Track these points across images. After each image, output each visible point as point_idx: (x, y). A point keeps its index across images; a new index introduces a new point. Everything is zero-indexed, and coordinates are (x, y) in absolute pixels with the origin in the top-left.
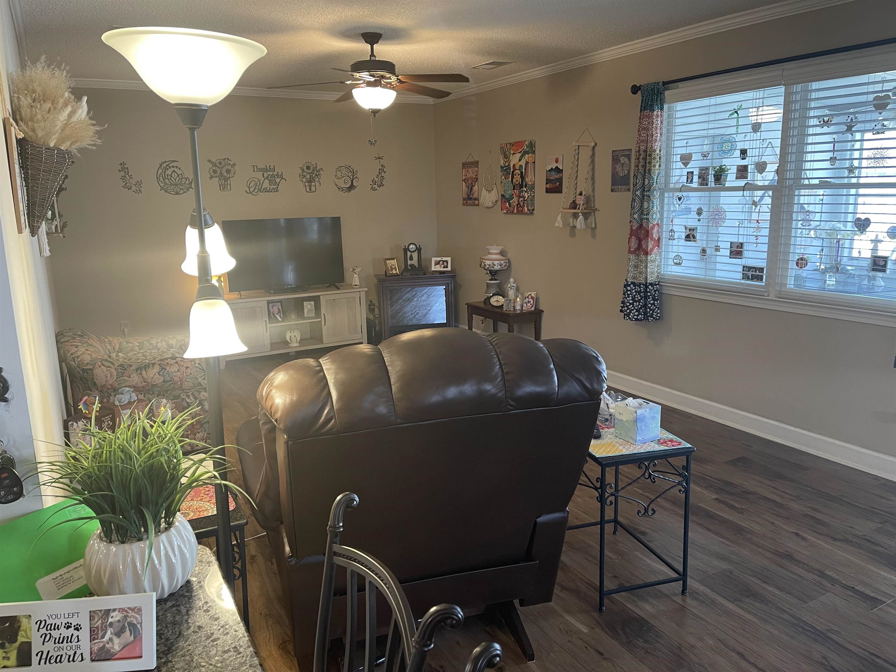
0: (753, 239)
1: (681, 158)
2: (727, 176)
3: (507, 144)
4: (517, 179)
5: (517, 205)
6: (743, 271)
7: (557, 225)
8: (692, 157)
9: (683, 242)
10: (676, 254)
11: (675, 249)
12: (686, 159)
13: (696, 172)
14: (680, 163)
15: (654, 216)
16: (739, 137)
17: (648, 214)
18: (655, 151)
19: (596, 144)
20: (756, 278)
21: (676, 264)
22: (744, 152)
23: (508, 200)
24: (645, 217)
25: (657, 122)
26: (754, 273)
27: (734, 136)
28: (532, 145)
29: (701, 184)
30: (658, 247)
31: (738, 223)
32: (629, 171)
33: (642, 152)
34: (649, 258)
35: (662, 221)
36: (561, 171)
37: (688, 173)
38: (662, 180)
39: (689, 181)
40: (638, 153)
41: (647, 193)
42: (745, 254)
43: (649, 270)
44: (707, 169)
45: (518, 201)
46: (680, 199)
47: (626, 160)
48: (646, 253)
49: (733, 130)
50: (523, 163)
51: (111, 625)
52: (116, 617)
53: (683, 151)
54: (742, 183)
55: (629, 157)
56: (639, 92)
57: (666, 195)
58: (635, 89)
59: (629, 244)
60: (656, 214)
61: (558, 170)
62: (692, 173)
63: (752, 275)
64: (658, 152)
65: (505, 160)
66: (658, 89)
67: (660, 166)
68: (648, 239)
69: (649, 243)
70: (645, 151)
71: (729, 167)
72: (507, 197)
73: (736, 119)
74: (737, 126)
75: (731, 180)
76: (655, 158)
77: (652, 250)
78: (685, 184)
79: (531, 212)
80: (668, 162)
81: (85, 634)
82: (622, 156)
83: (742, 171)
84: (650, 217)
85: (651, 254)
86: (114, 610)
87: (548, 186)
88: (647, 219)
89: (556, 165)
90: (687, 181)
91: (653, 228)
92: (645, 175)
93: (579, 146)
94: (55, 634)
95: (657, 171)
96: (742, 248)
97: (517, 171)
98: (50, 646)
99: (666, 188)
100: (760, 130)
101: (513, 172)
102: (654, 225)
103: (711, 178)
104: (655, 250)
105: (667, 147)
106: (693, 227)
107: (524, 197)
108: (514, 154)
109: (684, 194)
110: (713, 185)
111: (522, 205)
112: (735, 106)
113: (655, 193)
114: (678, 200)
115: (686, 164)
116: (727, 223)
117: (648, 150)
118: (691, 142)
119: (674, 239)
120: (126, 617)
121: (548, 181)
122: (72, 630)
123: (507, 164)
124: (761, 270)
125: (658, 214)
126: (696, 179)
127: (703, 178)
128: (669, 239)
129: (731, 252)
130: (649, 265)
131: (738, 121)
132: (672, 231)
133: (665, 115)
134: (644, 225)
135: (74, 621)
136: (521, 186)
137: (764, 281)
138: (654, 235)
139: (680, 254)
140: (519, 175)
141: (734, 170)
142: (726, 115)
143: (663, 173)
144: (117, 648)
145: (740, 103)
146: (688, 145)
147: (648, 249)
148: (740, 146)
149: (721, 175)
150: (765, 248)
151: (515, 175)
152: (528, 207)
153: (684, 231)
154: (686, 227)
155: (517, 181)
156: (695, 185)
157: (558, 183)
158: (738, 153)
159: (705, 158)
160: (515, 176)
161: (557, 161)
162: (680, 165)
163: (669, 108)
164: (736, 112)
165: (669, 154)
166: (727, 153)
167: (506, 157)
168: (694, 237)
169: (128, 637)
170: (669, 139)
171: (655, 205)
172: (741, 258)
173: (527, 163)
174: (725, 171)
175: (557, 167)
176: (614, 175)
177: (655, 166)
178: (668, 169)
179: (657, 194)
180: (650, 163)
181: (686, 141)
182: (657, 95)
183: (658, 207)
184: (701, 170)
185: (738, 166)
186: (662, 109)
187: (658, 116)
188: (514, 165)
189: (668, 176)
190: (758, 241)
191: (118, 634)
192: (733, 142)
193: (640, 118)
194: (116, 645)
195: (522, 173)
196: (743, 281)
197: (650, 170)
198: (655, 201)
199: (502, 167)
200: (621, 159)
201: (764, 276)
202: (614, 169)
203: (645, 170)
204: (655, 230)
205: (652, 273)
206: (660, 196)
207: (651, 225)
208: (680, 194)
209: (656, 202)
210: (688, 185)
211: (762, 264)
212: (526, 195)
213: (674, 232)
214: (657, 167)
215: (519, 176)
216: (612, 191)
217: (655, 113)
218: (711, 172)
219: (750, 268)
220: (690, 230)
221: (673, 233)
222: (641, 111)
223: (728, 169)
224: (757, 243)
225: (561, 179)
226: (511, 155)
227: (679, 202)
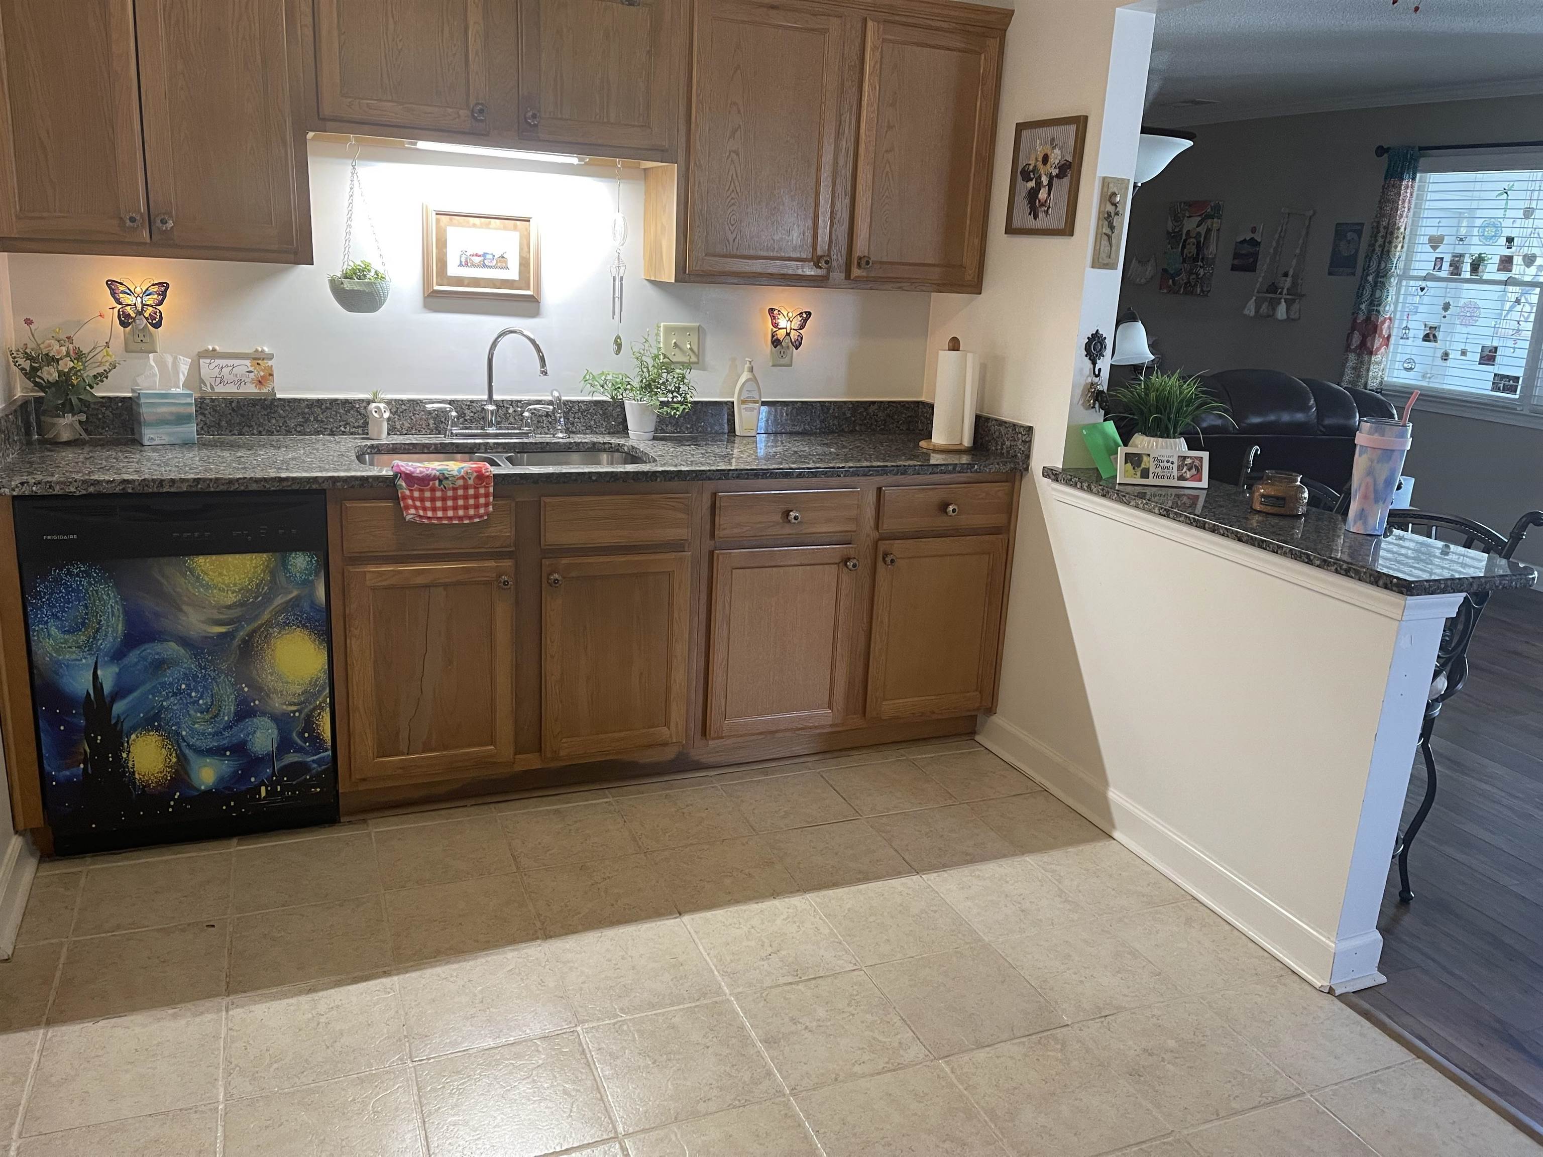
0: (1510, 343)
1: (1429, 239)
2: (1486, 266)
3: (1180, 203)
4: (1191, 249)
5: (1186, 284)
6: (1494, 379)
7: (1246, 312)
8: (1443, 240)
9: (1420, 342)
10: (1409, 356)
11: (1408, 350)
12: (1435, 242)
13: (1448, 258)
14: (1428, 246)
15: (1387, 308)
16: (1508, 223)
17: (1379, 305)
18: (1399, 228)
19: (1314, 214)
20: (1508, 389)
21: (1406, 369)
22: (1510, 240)
23: (1172, 277)
24: (1375, 308)
25: (1405, 193)
26: (1507, 383)
27: (1501, 220)
28: (1217, 208)
29: (1452, 274)
30: (1387, 345)
31: (1494, 323)
32: (1357, 251)
33: (1382, 229)
34: (1373, 359)
35: (1395, 315)
36: (1258, 244)
37: (1437, 258)
38: (1401, 265)
39: (1437, 268)
40: (1375, 230)
41: (1382, 280)
42: (1498, 359)
43: (1371, 373)
44: (1462, 256)
45: (1189, 279)
46: (1422, 289)
47: (1356, 237)
48: (1371, 353)
49: (1500, 213)
50: (1202, 230)
51: (1186, 465)
52: (1188, 461)
53: (1433, 232)
54: (1503, 276)
55: (1359, 233)
56: (1386, 155)
57: (1404, 283)
58: (1381, 151)
59: (1347, 340)
60: (1390, 306)
61: (1253, 242)
62: (1442, 259)
63: (1504, 384)
64: (1402, 230)
65: (1176, 224)
66: (1412, 155)
67: (1402, 247)
68: (1375, 336)
69: (1376, 341)
70: (1386, 228)
71: (1490, 256)
72: (1172, 272)
73: (1505, 201)
74: (1505, 209)
75: (1490, 271)
76: (1397, 237)
77: (1378, 349)
78: (1431, 272)
79: (1204, 294)
80: (1412, 243)
81: (1175, 466)
82: (1351, 231)
83: (1506, 263)
84: (1381, 309)
85: (1376, 354)
86: (1188, 457)
87: (1236, 262)
88: (1378, 311)
89: (1251, 235)
90: (1434, 268)
91: (1384, 322)
92: (1382, 257)
93: (1289, 214)
94: (1162, 464)
95: (1399, 254)
96: (1496, 352)
97: (1192, 240)
98: (1159, 470)
99: (1405, 276)
100: (1533, 217)
101: (1185, 241)
102: (1385, 319)
103: (1466, 267)
104: (1383, 350)
105: (1412, 225)
106: (1435, 325)
107: (1197, 274)
108: (1190, 217)
109: (1429, 284)
110: (1467, 275)
111: (1193, 284)
112: (1505, 185)
113: (1392, 280)
114: (1419, 290)
115: (1434, 248)
116: (1481, 322)
117: (1390, 226)
118: (1444, 222)
119: (1408, 339)
120: (1193, 462)
121: (1236, 256)
122: (1170, 464)
123: (1177, 230)
124: (1517, 379)
125: (1392, 305)
126: (1446, 266)
127: (1456, 268)
128: (1402, 338)
129: (1481, 358)
130: (1371, 367)
131: (1507, 204)
132: (1406, 328)
133: (1416, 185)
134: (1373, 318)
135: (1171, 460)
136: (1195, 260)
137: (1518, 392)
138: (1384, 332)
139: (1413, 357)
140: (1194, 244)
141: (1497, 259)
142: (1494, 195)
143: (1403, 258)
144: (1188, 476)
145: (1512, 183)
146: (1440, 225)
147: (1373, 348)
148: (1507, 233)
149: (1479, 265)
150: (1525, 354)
151: (1189, 244)
152: (1202, 287)
153: (1423, 328)
154: (1425, 325)
155: (1190, 253)
156: (1444, 274)
157: (1252, 260)
158: (1503, 241)
159: (1461, 243)
160: (1188, 246)
161: (1254, 230)
162: (1428, 248)
163: (1421, 177)
164: (1506, 193)
165: (1413, 234)
166: (1490, 239)
167: (1177, 219)
168: (1434, 336)
169: (1194, 471)
170: (1417, 217)
171: (1390, 294)
172: (1493, 365)
173: (1209, 231)
174: (1484, 260)
175: (1252, 238)
176: (1335, 253)
177: (1396, 247)
178: (1410, 252)
179: (1394, 281)
180: (1390, 242)
181: (1438, 220)
182: (1410, 162)
183: (1394, 297)
184: (1453, 256)
185: (1501, 256)
186: (1414, 179)
187: (1407, 187)
188: (1188, 232)
189: (1409, 261)
190: (1516, 346)
191: (1189, 470)
192: (1498, 228)
193: (1383, 186)
194: (1188, 475)
195: (1199, 242)
196: (1492, 393)
197: (1389, 251)
198: (1390, 289)
199: (1168, 233)
200: (1349, 234)
201: (1519, 387)
202: (1336, 246)
203: (1383, 250)
204: (1386, 324)
205: (1375, 378)
206: (1397, 284)
207: (1381, 319)
208: (1423, 284)
209: (1392, 291)
210: (1435, 273)
211: (1520, 373)
212: (1202, 272)
213: (1409, 329)
214: (1399, 248)
215: (1194, 246)
216: (1330, 274)
217: (1404, 183)
218: (1468, 260)
219: (1503, 377)
220: (1431, 328)
221: (1407, 331)
222: (1386, 178)
223: (1489, 259)
224: (1514, 348)
225: (1257, 254)
226: (1186, 218)
227: (1421, 293)
